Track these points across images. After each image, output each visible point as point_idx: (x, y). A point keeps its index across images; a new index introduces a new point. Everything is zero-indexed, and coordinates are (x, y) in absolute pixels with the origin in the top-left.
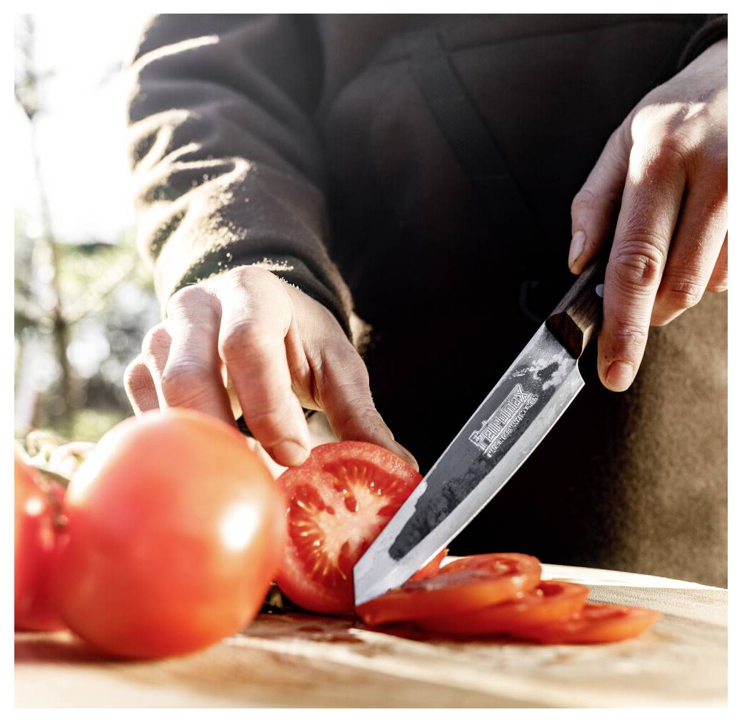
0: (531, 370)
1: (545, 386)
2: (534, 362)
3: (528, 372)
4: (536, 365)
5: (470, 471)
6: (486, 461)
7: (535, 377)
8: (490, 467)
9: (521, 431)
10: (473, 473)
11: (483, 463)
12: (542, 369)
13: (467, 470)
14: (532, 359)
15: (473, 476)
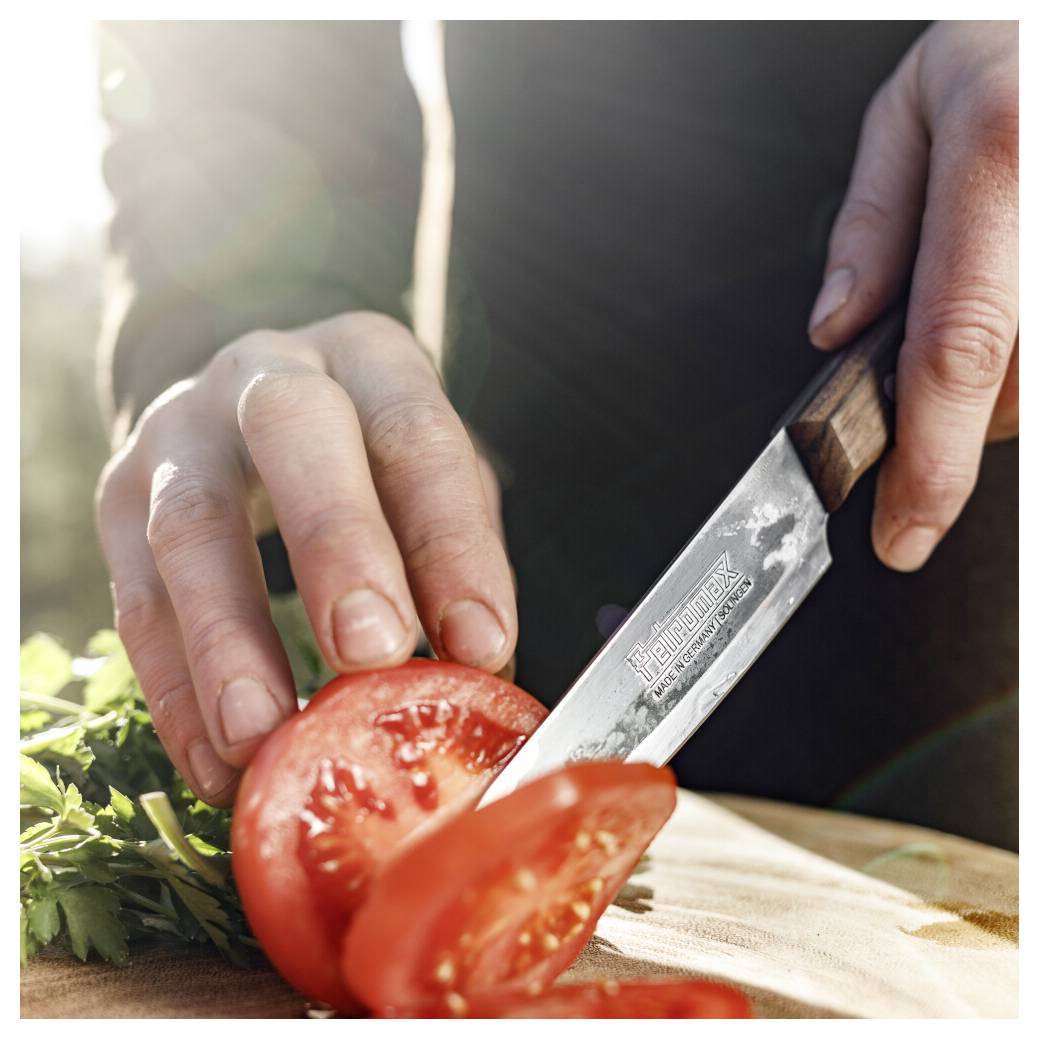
0: (751, 525)
1: (768, 563)
2: (755, 510)
3: (743, 529)
4: (758, 515)
5: (620, 727)
6: (648, 707)
7: (754, 541)
8: (654, 721)
9: (715, 650)
10: (623, 731)
11: (644, 710)
12: (768, 524)
13: (614, 726)
14: (752, 503)
15: (622, 737)
